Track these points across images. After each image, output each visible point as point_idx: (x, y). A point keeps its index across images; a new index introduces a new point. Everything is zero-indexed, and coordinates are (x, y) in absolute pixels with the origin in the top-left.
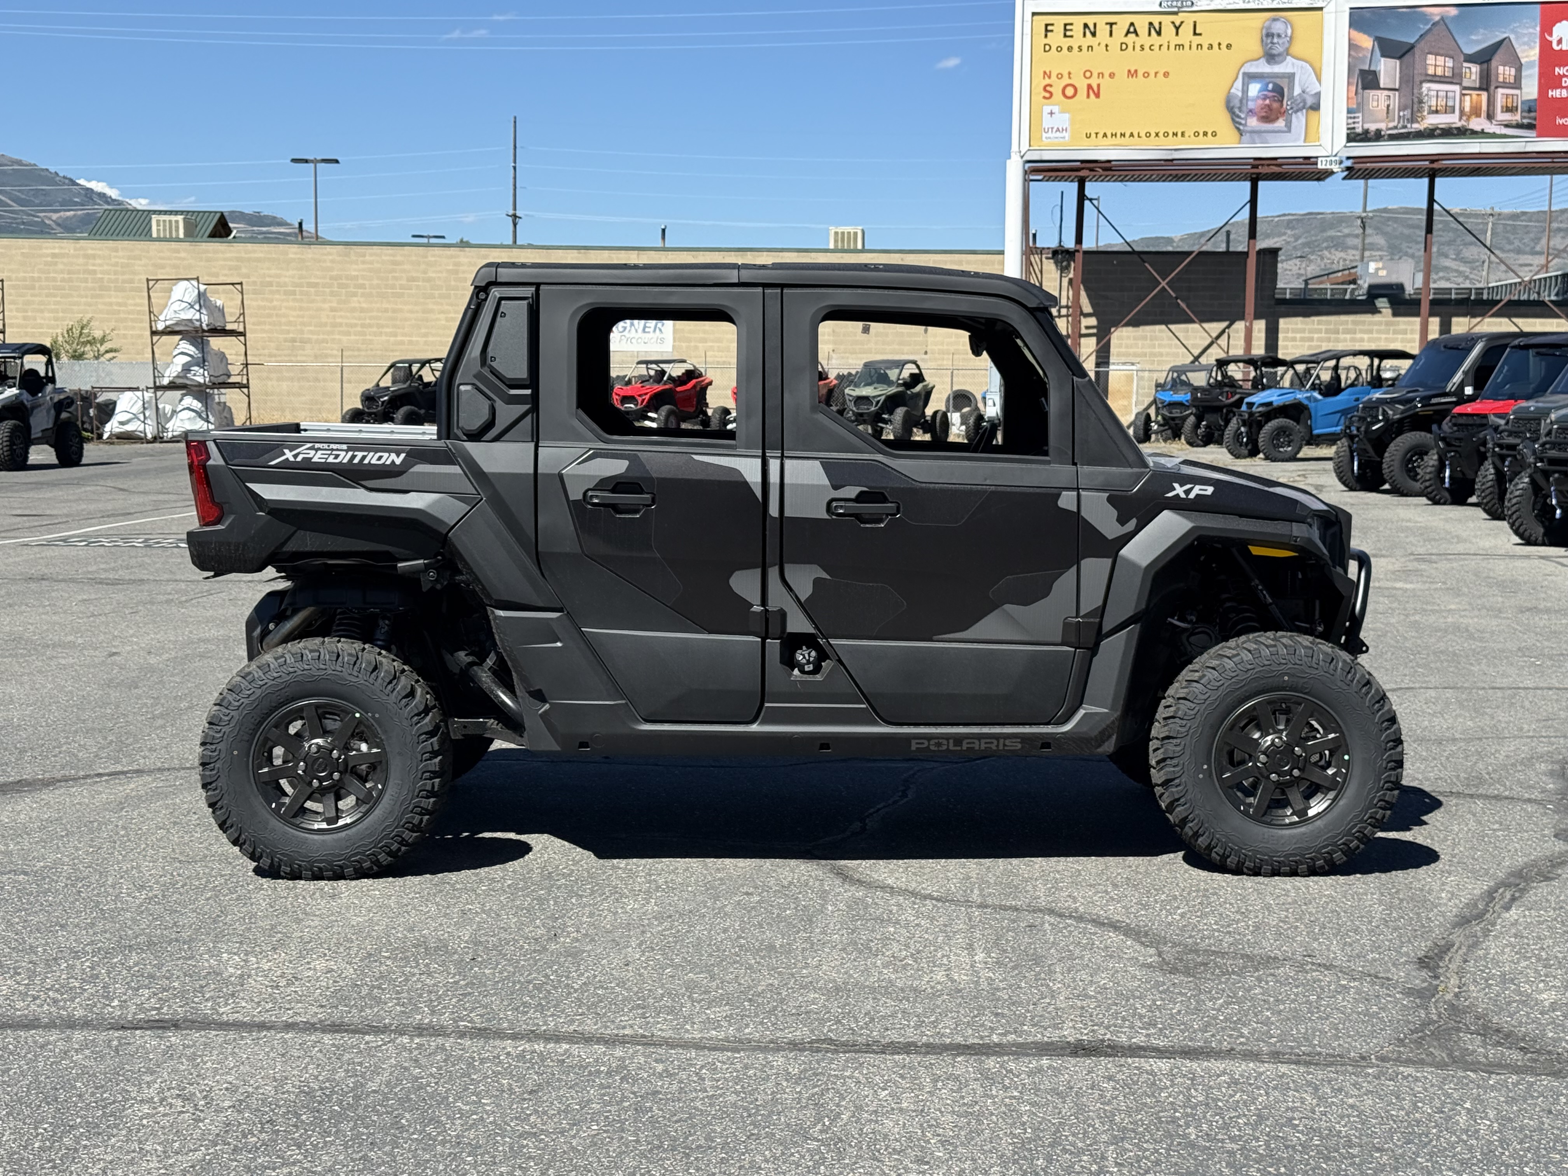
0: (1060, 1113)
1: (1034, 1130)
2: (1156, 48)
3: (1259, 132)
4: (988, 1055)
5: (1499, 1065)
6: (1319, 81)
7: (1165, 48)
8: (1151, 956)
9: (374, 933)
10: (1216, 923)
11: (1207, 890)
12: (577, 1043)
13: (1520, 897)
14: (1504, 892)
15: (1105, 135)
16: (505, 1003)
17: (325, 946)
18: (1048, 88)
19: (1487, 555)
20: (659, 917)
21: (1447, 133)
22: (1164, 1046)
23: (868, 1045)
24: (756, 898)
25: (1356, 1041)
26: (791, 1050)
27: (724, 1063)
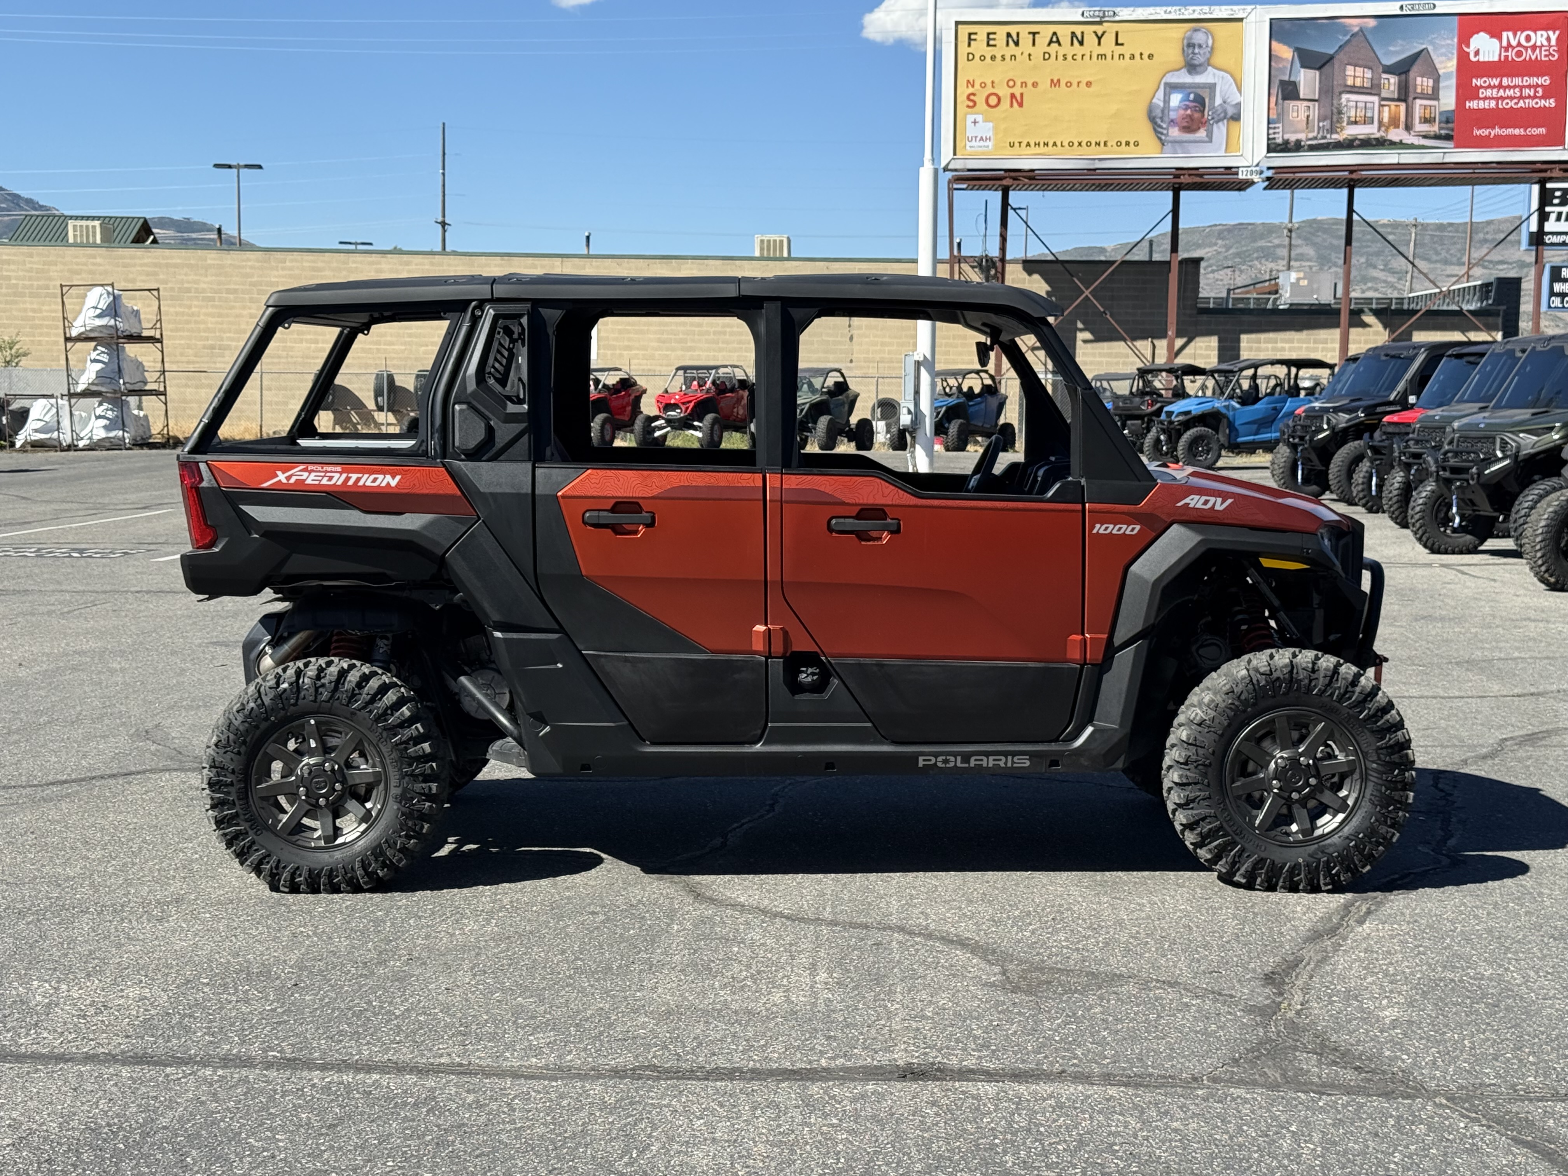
0: (877, 1141)
1: (847, 1161)
2: (1079, 57)
3: (1181, 142)
4: (813, 1080)
5: (1333, 1086)
6: (1240, 91)
7: (1087, 57)
8: (995, 975)
9: (196, 958)
10: (1067, 940)
11: (1061, 905)
12: (388, 1073)
13: (1376, 910)
14: (1360, 905)
15: (1028, 144)
16: (321, 1031)
17: (143, 973)
18: (972, 97)
19: (1391, 564)
20: (498, 939)
21: (1367, 143)
22: (994, 1069)
23: (692, 1071)
24: (602, 917)
25: (1190, 1061)
26: (611, 1078)
27: (539, 1092)
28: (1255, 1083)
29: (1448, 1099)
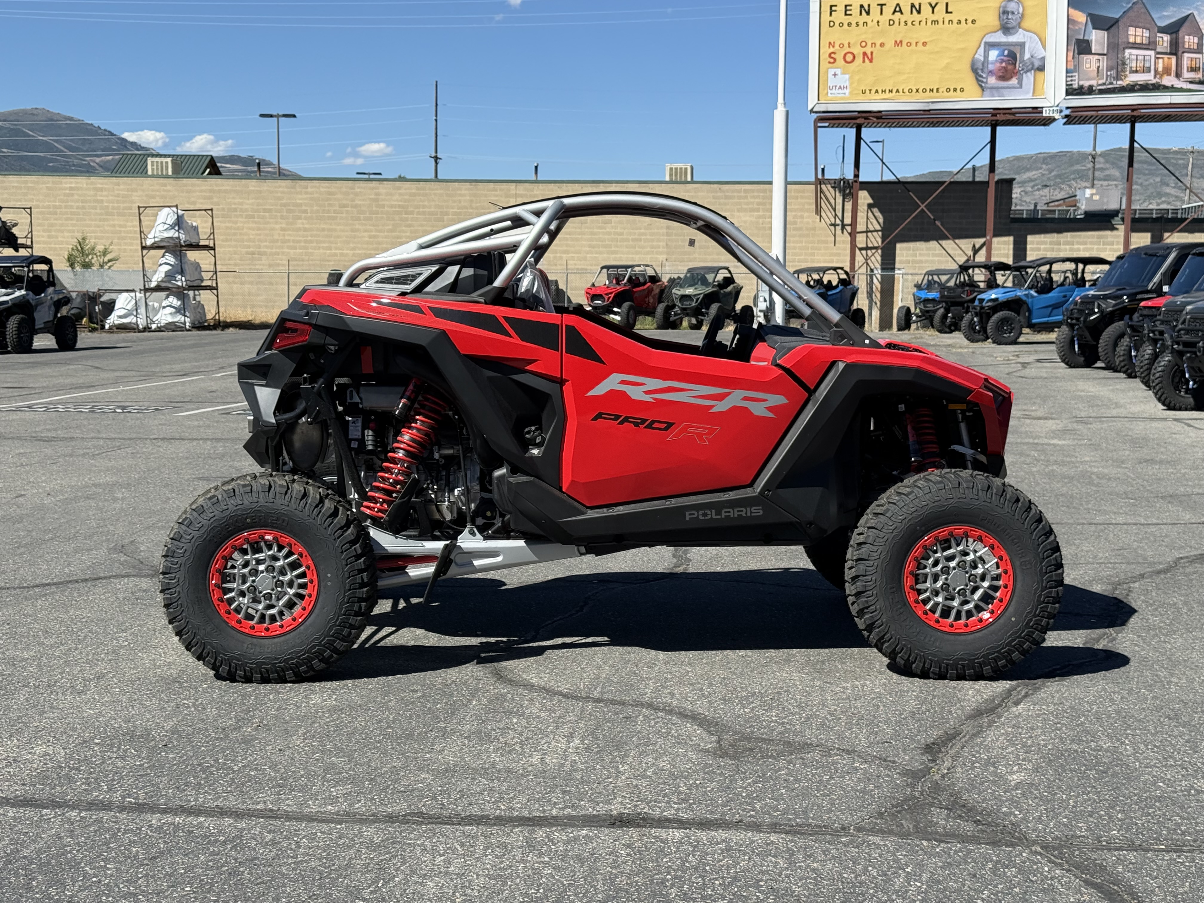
0: (574, 875)
2: (917, 23)
3: (997, 88)
4: (541, 826)
5: (953, 835)
7: (923, 23)
8: (711, 743)
9: (97, 723)
10: (777, 715)
12: (213, 816)
13: (1032, 694)
14: (1021, 690)
15: (877, 91)
16: (172, 782)
17: (52, 734)
18: (833, 55)
19: (1134, 418)
20: (332, 710)
21: (1145, 88)
22: (687, 819)
23: (450, 817)
24: (419, 694)
25: (844, 814)
26: (385, 822)
27: (324, 833)
28: (891, 832)
29: (1042, 848)
